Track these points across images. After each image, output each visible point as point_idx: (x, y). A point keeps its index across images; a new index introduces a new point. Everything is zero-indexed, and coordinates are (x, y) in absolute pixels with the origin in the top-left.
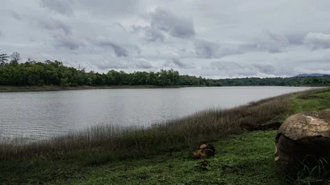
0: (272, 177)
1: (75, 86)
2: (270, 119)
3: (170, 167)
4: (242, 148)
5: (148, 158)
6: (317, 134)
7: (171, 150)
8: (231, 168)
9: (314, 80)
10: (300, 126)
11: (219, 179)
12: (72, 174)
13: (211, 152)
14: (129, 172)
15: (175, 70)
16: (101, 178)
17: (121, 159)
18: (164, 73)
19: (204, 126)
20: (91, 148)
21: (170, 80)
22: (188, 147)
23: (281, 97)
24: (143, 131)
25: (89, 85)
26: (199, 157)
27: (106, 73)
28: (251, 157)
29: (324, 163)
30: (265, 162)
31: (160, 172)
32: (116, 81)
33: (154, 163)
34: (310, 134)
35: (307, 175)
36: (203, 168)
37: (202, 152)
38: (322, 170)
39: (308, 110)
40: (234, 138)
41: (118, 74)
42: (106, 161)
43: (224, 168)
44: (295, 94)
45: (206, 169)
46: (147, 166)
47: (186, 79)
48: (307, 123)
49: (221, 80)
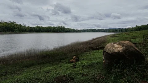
0: (102, 69)
1: (21, 32)
2: (100, 45)
3: (60, 67)
4: (89, 57)
5: (50, 63)
6: (118, 51)
7: (61, 59)
8: (86, 66)
9: (115, 30)
10: (112, 48)
11: (81, 72)
12: (15, 72)
14: (42, 70)
15: (63, 26)
16: (29, 73)
17: (39, 64)
18: (59, 27)
19: (75, 48)
20: (25, 59)
21: (61, 30)
22: (68, 58)
23: (104, 37)
24: (49, 51)
25: (27, 32)
26: (73, 62)
27: (35, 27)
28: (94, 61)
29: (122, 62)
30: (100, 63)
31: (56, 69)
32: (39, 30)
33: (53, 65)
34: (115, 51)
35: (116, 68)
36: (74, 67)
37: (74, 59)
38: (121, 66)
39: (114, 42)
40: (87, 53)
41: (40, 27)
42: (32, 65)
43: (83, 66)
44: (109, 35)
46: (50, 67)
47: (68, 29)
48: (114, 47)
49: (81, 30)
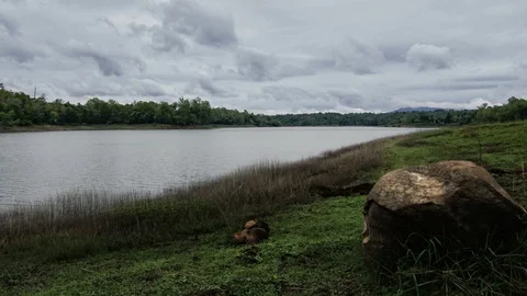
0: (359, 269)
1: (27, 125)
2: (356, 178)
3: (195, 259)
4: (312, 224)
5: (157, 246)
6: (426, 200)
7: (197, 232)
8: (295, 257)
9: (422, 118)
10: (401, 189)
11: (275, 277)
12: (20, 278)
13: (263, 234)
14: (125, 270)
15: (203, 99)
16: (75, 282)
17: (110, 249)
18: (185, 104)
19: (251, 190)
20: (57, 232)
21: (194, 117)
22: (225, 226)
23: (373, 144)
24: (149, 201)
25: (53, 123)
26: (243, 242)
27: (83, 103)
28: (327, 239)
29: (435, 242)
30: (349, 246)
31: (178, 268)
32: (101, 116)
33: (166, 254)
34: (415, 201)
35: (411, 264)
36: (249, 259)
37: (248, 233)
38: (433, 256)
39: (413, 163)
40: (300, 209)
41: (104, 104)
42: (86, 253)
43: (283, 257)
44: (393, 138)
45: (255, 261)
46: (156, 259)
47: (223, 115)
48: (410, 183)
49: (278, 116)
